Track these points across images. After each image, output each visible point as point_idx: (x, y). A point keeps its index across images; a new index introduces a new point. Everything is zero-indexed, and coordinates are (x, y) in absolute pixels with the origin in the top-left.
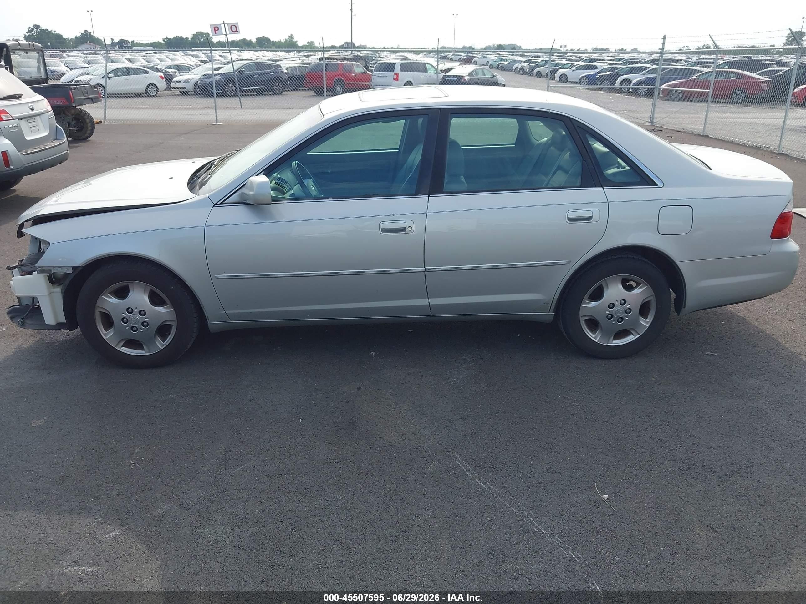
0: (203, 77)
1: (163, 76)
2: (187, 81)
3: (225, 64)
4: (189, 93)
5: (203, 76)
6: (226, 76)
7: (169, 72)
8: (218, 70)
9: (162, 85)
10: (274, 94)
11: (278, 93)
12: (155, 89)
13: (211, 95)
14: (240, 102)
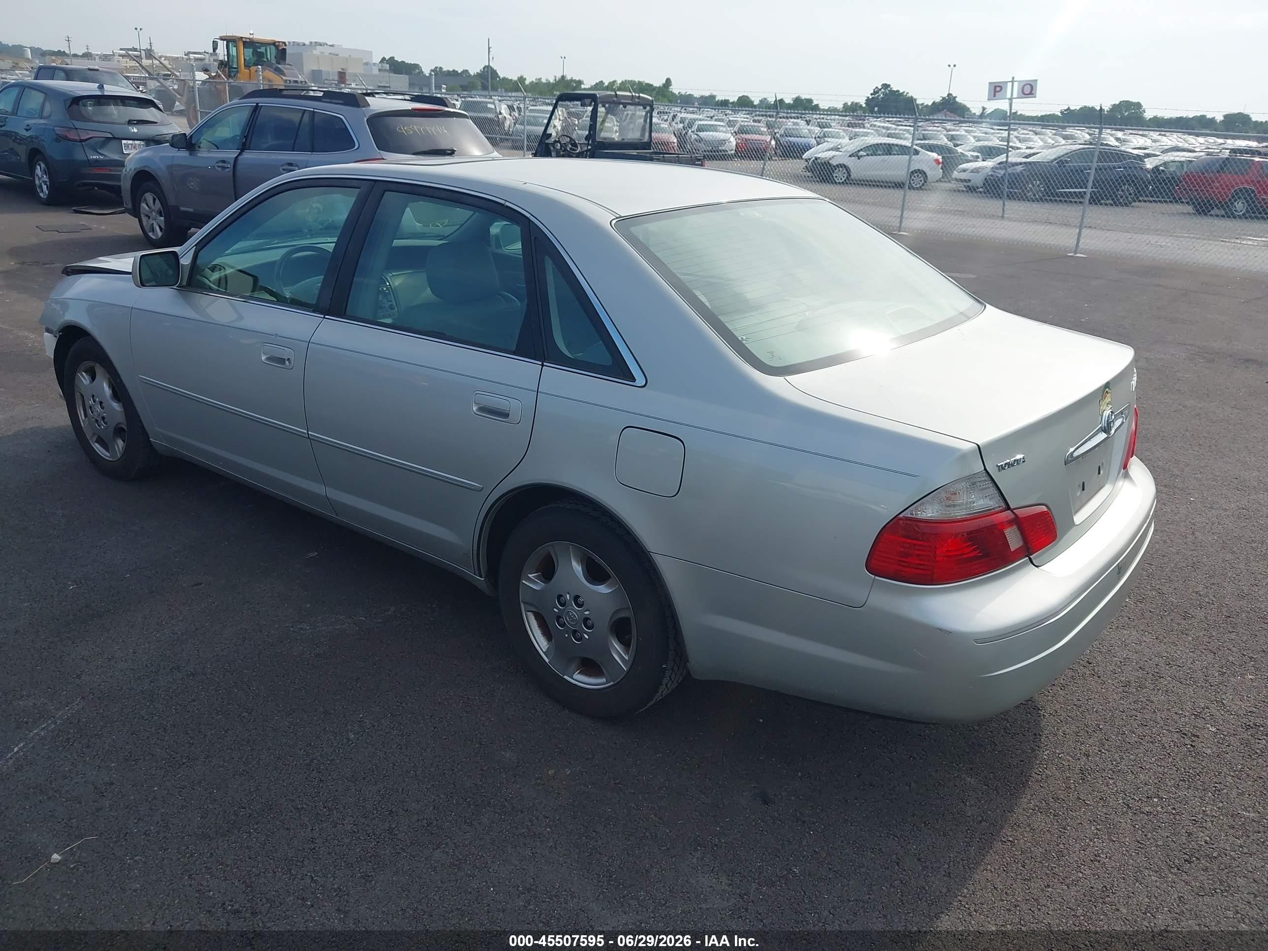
0: (998, 166)
1: (941, 160)
2: (976, 171)
3: (1042, 149)
4: (977, 190)
5: (999, 164)
6: (1032, 167)
7: (968, 156)
8: (1028, 158)
9: (934, 173)
10: (1116, 204)
11: (1120, 203)
12: (922, 179)
13: (999, 196)
14: (1003, 209)
